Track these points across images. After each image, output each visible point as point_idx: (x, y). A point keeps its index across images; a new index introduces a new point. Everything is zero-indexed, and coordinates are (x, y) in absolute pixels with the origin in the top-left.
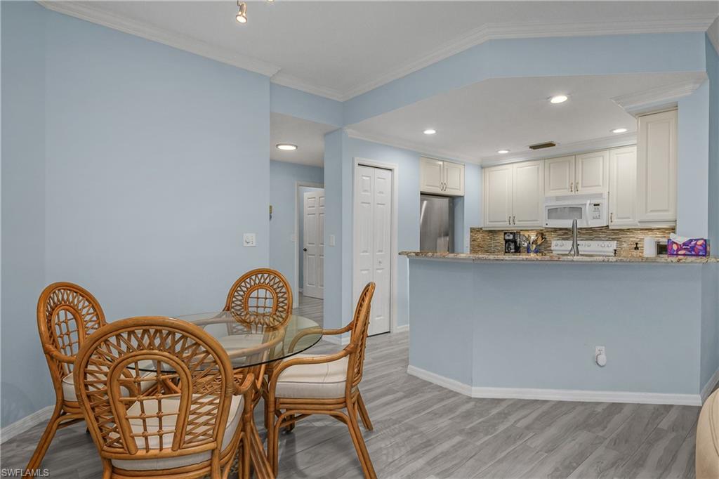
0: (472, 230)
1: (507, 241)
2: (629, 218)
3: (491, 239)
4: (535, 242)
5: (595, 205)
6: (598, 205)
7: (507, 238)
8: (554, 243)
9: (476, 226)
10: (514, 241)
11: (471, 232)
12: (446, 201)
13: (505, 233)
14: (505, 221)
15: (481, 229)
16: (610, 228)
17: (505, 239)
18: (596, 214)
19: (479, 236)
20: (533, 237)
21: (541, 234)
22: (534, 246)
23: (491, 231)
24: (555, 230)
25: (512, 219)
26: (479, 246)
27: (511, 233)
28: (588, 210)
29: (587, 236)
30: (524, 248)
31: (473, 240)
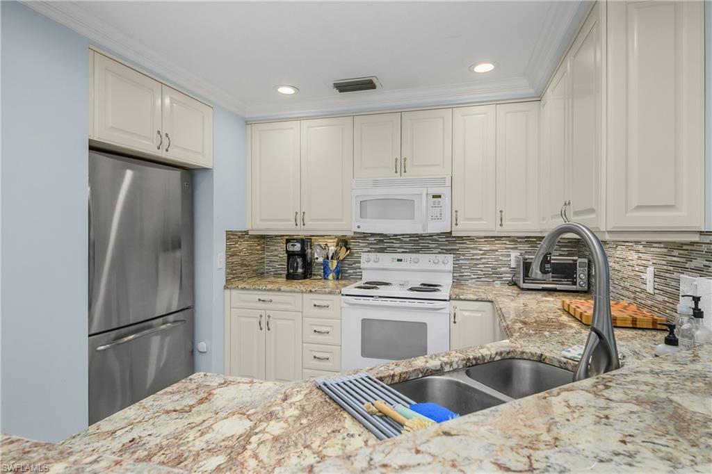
0: (230, 235)
1: (291, 255)
2: (480, 219)
3: (263, 249)
4: (336, 254)
5: (434, 197)
6: (440, 196)
7: (291, 249)
8: (364, 257)
9: (237, 227)
10: (303, 254)
11: (228, 239)
12: (177, 174)
13: (288, 241)
14: (289, 220)
15: (247, 232)
16: (453, 235)
17: (287, 252)
18: (436, 212)
19: (243, 246)
20: (332, 249)
21: (344, 242)
22: (335, 262)
23: (263, 237)
24: (365, 236)
25: (300, 218)
26: (242, 265)
27: (297, 240)
28: (423, 204)
29: (410, 246)
30: (318, 264)
31: (231, 254)
